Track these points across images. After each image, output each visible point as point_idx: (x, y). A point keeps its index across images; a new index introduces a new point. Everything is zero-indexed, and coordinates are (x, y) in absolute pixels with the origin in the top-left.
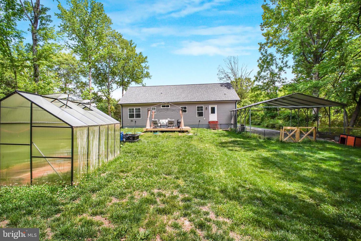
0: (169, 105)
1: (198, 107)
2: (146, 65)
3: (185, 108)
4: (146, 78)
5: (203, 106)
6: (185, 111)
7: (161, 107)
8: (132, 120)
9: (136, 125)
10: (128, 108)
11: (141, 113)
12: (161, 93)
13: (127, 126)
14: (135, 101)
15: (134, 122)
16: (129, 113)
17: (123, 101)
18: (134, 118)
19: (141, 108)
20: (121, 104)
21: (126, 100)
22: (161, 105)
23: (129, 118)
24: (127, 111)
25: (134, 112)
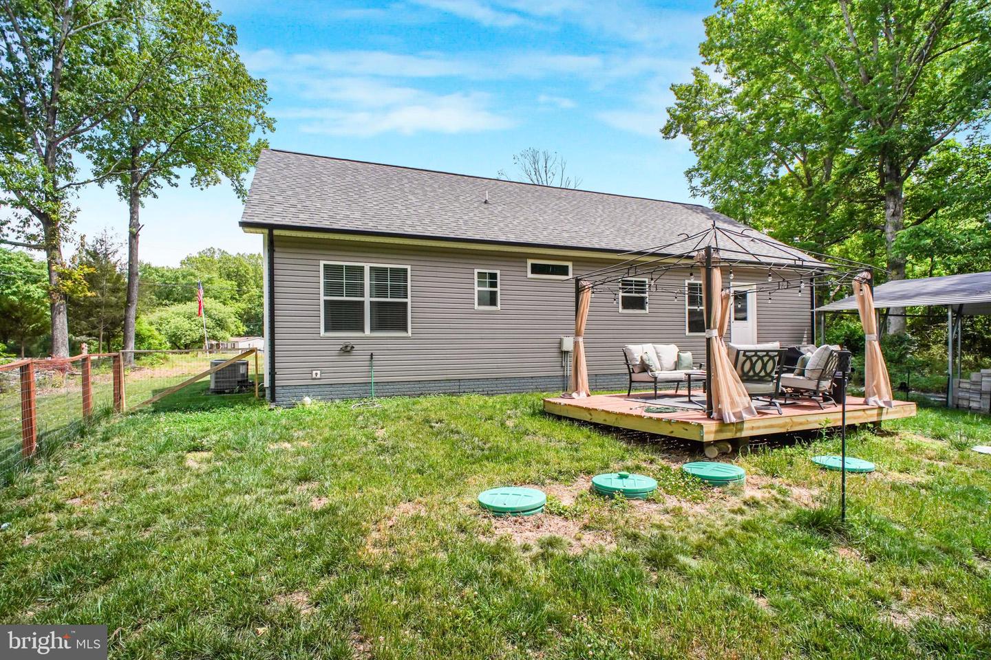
0: (570, 264)
1: (689, 287)
7: (530, 275)
8: (352, 342)
9: (373, 380)
10: (322, 263)
11: (409, 300)
12: (486, 202)
13: (308, 389)
14: (367, 221)
15: (359, 359)
16: (323, 298)
17: (271, 207)
18: (362, 330)
19: (409, 268)
20: (271, 227)
21: (294, 206)
22: (530, 262)
23: (326, 330)
24: (315, 279)
25: (358, 289)
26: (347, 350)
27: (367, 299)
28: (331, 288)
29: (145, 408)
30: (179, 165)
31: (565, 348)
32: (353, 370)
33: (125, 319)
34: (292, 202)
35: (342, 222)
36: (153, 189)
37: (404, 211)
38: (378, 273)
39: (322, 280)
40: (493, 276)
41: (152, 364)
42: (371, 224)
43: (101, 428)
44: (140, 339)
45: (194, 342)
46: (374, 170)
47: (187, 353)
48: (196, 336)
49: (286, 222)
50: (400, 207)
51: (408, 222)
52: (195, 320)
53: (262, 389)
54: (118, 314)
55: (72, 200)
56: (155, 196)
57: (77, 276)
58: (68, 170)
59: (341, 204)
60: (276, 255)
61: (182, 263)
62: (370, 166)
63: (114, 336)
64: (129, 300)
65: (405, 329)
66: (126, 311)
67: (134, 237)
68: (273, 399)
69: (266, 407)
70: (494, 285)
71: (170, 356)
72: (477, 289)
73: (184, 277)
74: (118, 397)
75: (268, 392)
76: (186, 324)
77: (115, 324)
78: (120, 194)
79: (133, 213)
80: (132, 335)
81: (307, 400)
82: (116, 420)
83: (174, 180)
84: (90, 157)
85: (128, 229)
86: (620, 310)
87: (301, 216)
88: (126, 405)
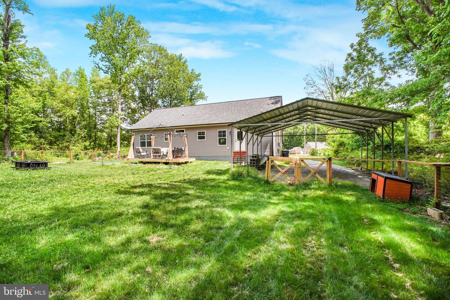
0: (184, 129)
1: (219, 132)
2: (198, 84)
3: (203, 133)
4: (201, 100)
5: (226, 130)
6: (203, 138)
7: (175, 133)
10: (140, 135)
12: (183, 115)
14: (147, 126)
16: (140, 141)
18: (146, 147)
19: (152, 134)
21: (140, 124)
22: (175, 130)
23: (141, 147)
27: (146, 141)
39: (140, 138)
50: (159, 121)
51: (155, 125)
59: (149, 122)
72: (165, 137)
86: (198, 140)
87: (138, 127)
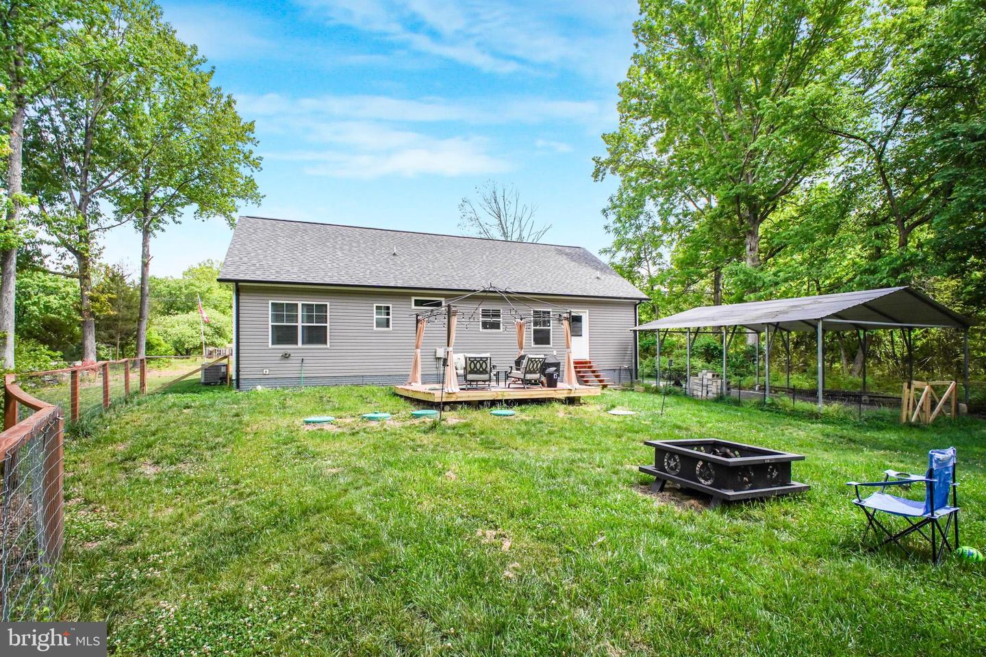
0: (443, 299)
1: (536, 314)
3: (496, 314)
5: (551, 310)
6: (496, 326)
7: (413, 307)
8: (289, 351)
9: (303, 375)
10: (270, 302)
11: (328, 325)
12: (394, 254)
13: (260, 380)
14: (301, 274)
15: (293, 363)
16: (270, 324)
17: (238, 267)
18: (297, 343)
19: (328, 304)
20: (237, 281)
21: (254, 265)
22: (413, 299)
23: (273, 344)
24: (265, 312)
25: (294, 319)
26: (286, 356)
27: (300, 324)
28: (277, 318)
29: (159, 391)
30: (182, 205)
31: (438, 356)
32: (290, 369)
33: (138, 330)
34: (253, 262)
35: (285, 275)
36: (161, 225)
37: (329, 265)
38: (308, 307)
39: (270, 313)
40: (388, 308)
41: (159, 367)
42: (303, 276)
43: (135, 400)
44: (150, 346)
45: (196, 348)
46: (319, 230)
47: (188, 358)
48: (197, 343)
49: (247, 278)
50: (328, 262)
51: (330, 274)
52: (196, 328)
53: (231, 380)
54: (131, 326)
55: (99, 241)
56: (163, 230)
57: (103, 299)
58: (96, 215)
59: (288, 261)
60: (241, 297)
61: (185, 274)
62: (317, 226)
63: (127, 344)
64: (141, 316)
65: (326, 343)
66: (139, 325)
67: (145, 265)
68: (238, 387)
69: (234, 391)
70: (388, 314)
71: (173, 360)
72: (375, 317)
73: (187, 287)
74: (143, 384)
75: (234, 382)
76: (189, 331)
77: (128, 334)
78: (136, 228)
79: (145, 244)
80: (143, 343)
81: (259, 388)
82: (142, 398)
83: (177, 219)
84: (111, 201)
85: (141, 259)
86: (481, 330)
87: (258, 272)
88: (147, 389)
